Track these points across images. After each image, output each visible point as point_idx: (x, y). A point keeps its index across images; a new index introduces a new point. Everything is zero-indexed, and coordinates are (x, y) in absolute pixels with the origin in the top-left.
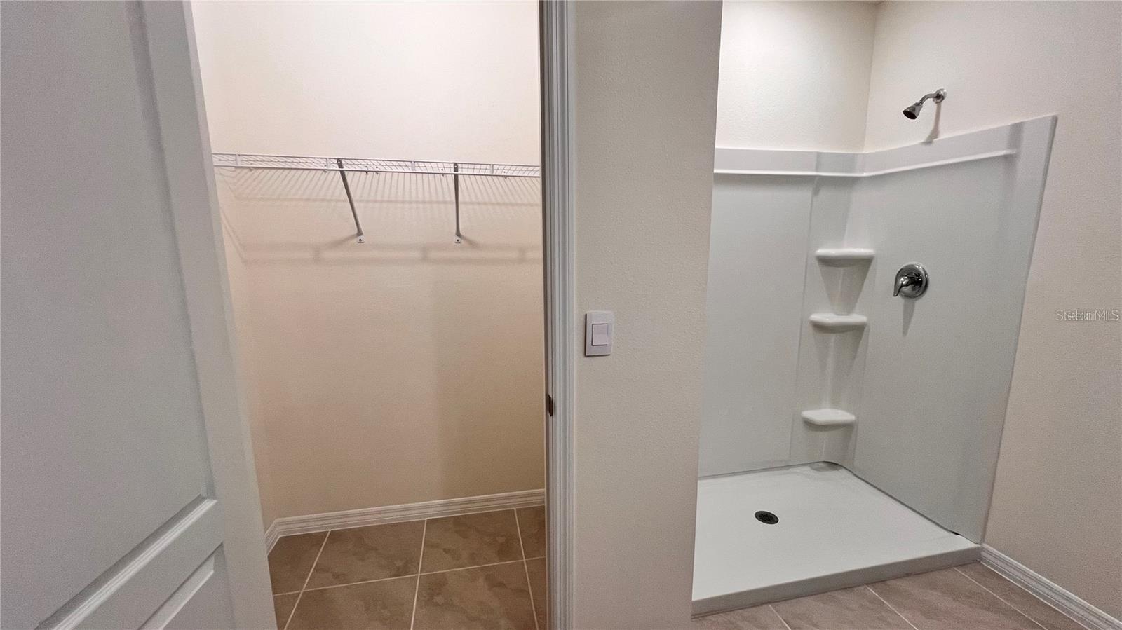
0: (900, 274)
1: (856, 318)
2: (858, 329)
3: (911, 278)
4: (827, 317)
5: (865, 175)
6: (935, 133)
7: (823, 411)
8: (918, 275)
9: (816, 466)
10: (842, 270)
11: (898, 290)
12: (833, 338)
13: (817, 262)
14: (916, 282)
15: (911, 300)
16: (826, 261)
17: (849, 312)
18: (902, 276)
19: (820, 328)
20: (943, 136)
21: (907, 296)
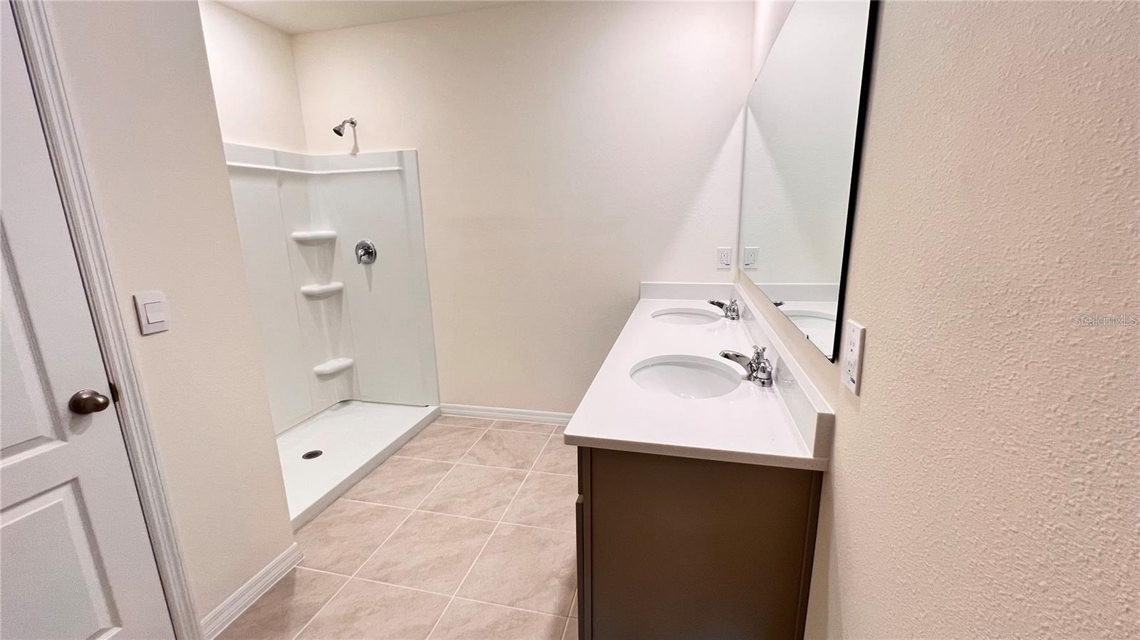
0: (358, 247)
1: (335, 285)
2: (338, 293)
3: (365, 250)
4: (314, 287)
5: (314, 172)
6: (356, 149)
7: (329, 363)
8: (369, 247)
9: (334, 407)
10: (315, 248)
11: (360, 260)
12: (322, 303)
13: (295, 243)
14: (369, 253)
15: (368, 266)
16: (302, 242)
17: (329, 281)
18: (359, 249)
19: (310, 296)
20: (361, 152)
21: (365, 263)
